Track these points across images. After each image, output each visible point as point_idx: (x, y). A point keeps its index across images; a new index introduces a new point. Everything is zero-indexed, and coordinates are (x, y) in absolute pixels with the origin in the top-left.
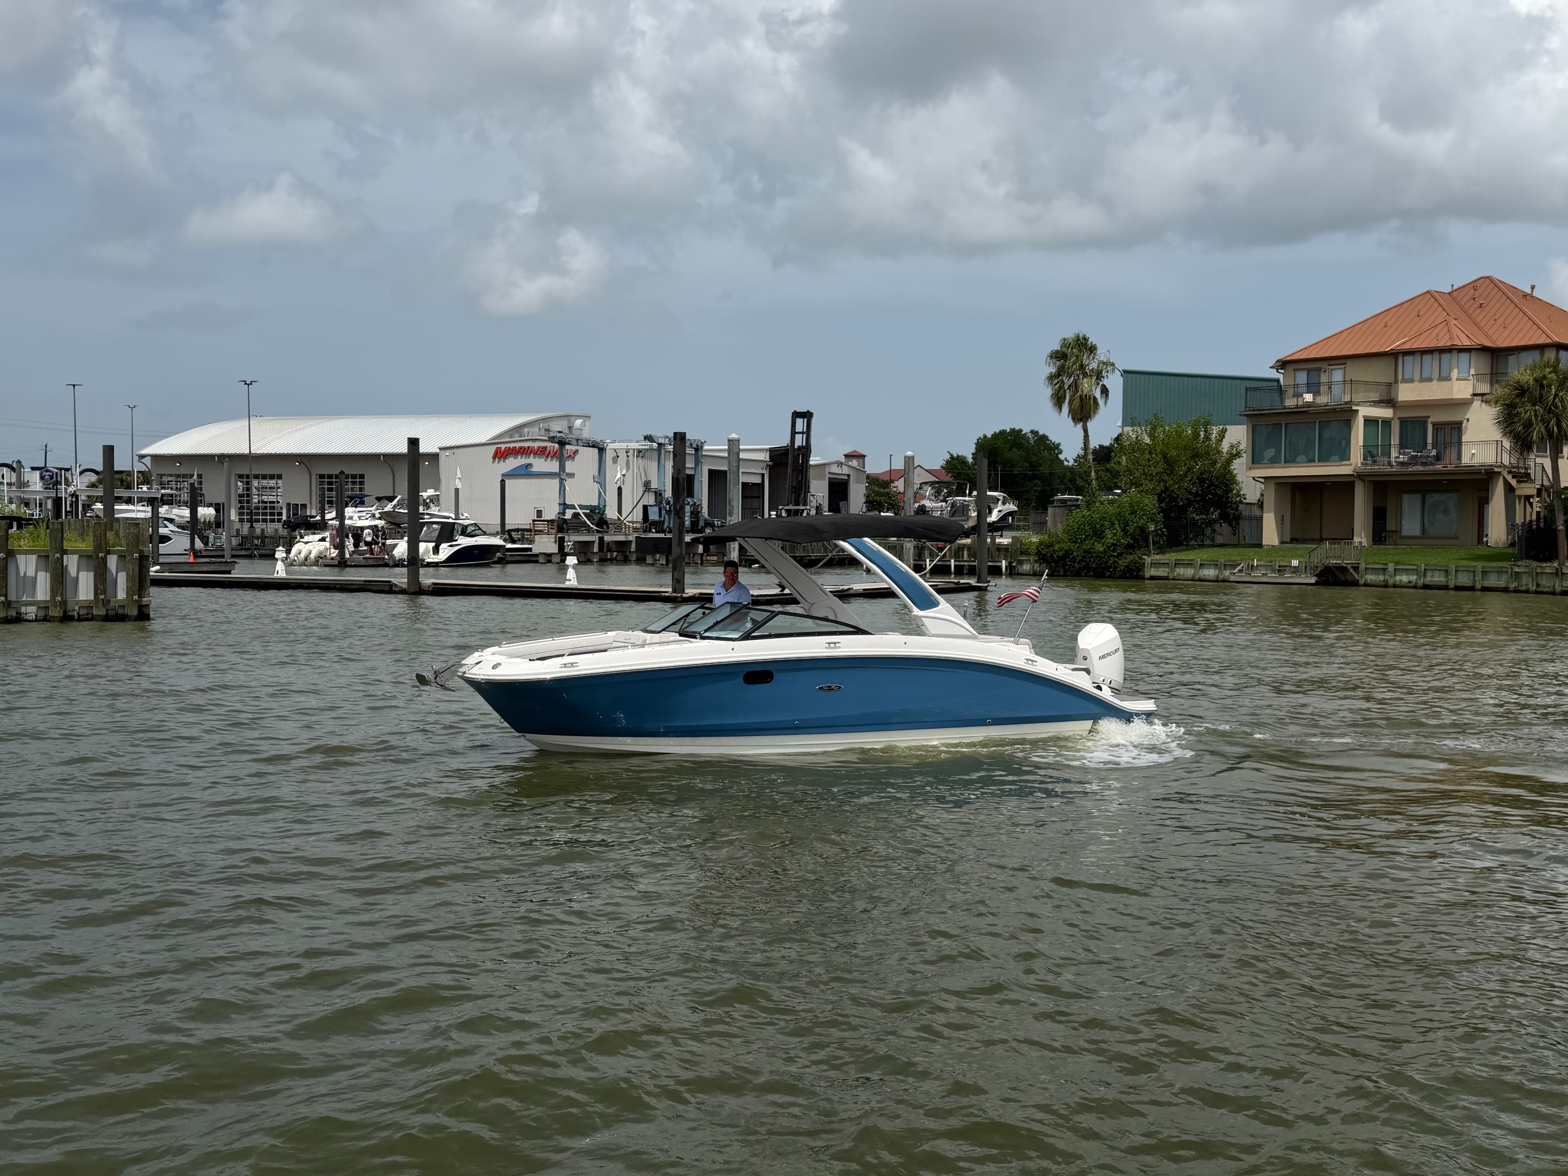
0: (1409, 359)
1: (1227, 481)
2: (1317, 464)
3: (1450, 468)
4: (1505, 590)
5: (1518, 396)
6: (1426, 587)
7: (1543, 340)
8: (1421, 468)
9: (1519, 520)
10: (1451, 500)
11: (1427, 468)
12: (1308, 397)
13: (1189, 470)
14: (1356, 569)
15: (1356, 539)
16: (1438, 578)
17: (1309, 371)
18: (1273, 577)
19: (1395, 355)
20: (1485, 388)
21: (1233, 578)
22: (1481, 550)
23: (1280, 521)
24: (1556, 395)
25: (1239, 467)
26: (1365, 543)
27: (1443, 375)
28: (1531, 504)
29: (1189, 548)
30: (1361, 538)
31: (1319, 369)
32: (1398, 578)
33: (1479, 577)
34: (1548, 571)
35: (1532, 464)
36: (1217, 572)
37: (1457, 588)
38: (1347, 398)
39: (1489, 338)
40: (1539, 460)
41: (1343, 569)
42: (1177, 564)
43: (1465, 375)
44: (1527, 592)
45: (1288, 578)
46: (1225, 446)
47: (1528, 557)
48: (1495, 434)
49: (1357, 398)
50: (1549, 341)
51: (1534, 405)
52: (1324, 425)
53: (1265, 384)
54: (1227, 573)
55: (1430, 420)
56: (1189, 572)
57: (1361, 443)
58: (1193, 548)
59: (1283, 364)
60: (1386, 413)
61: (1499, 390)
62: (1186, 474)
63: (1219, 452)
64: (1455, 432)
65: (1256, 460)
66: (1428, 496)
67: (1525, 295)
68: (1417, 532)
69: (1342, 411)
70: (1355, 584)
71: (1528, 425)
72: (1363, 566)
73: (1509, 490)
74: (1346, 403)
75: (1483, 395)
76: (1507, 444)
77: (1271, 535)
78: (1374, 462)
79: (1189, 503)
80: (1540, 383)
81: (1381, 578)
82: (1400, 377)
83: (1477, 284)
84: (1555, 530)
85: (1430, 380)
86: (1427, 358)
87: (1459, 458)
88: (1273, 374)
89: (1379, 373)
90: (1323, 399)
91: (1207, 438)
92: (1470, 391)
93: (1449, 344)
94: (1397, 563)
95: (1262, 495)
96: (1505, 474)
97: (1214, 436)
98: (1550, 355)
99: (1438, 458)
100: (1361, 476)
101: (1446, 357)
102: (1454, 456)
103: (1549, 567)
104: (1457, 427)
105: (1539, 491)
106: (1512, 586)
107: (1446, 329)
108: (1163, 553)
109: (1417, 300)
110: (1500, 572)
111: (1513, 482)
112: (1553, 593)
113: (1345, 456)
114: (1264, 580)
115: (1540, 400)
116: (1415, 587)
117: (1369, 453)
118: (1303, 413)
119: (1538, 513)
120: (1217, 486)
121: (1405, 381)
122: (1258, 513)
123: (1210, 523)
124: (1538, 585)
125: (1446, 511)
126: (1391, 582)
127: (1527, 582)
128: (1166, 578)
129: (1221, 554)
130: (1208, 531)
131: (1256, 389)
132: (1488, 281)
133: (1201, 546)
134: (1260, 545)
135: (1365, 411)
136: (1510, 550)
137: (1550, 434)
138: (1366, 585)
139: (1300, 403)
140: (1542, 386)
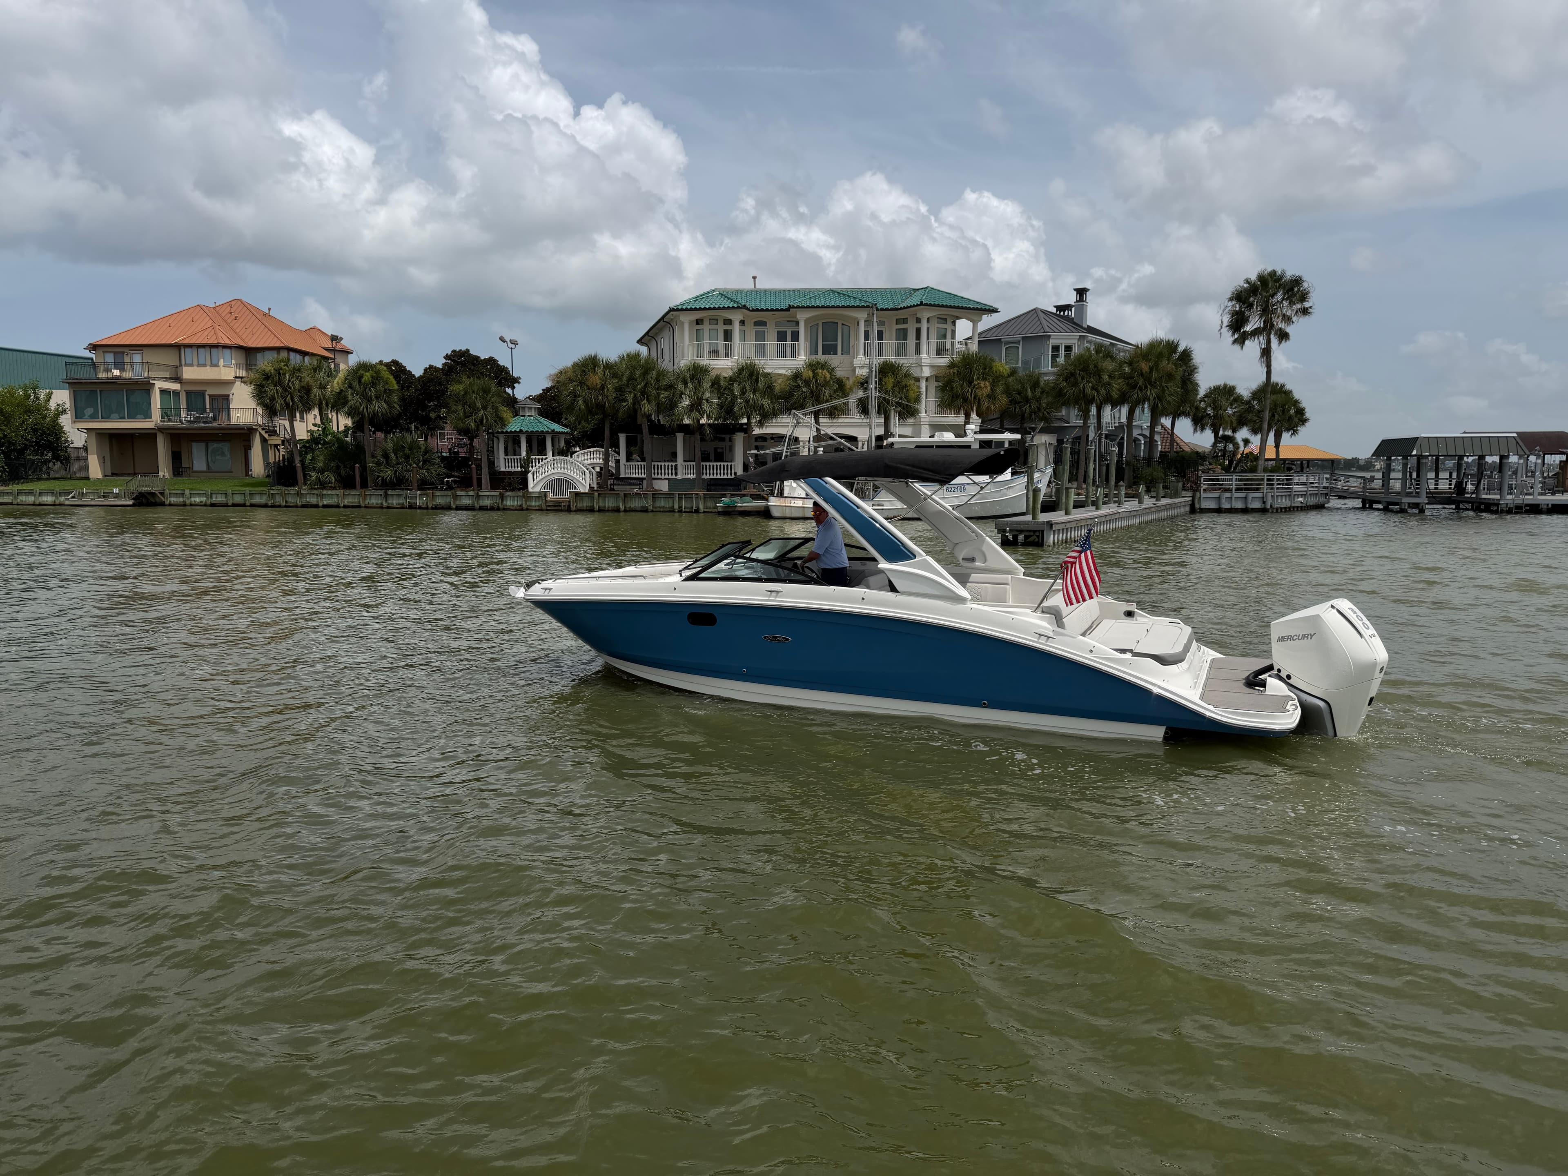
0: (188, 350)
1: (56, 431)
2: (127, 420)
3: (223, 425)
4: (265, 506)
5: (264, 380)
6: (213, 505)
7: (278, 344)
8: (202, 425)
9: (272, 460)
10: (226, 447)
11: (207, 425)
12: (116, 372)
13: (23, 422)
14: (162, 494)
15: (161, 473)
16: (221, 499)
17: (115, 353)
18: (99, 501)
19: (178, 347)
20: (243, 373)
21: (67, 503)
22: (248, 480)
23: (102, 461)
24: (289, 381)
25: (65, 421)
26: (167, 476)
27: (214, 362)
28: (279, 450)
29: (27, 480)
30: (165, 472)
31: (123, 353)
32: (193, 499)
33: (248, 498)
34: (292, 492)
35: (277, 424)
36: (54, 498)
37: (234, 505)
38: (146, 375)
39: (243, 340)
40: (281, 422)
41: (153, 494)
42: (19, 493)
43: (227, 364)
44: (280, 506)
45: (111, 501)
46: (52, 405)
47: (279, 484)
48: (252, 404)
49: (152, 375)
50: (282, 345)
51: (276, 386)
52: (130, 393)
53: (82, 361)
54: (62, 499)
55: (207, 393)
56: (31, 499)
57: (159, 407)
58: (32, 481)
59: (94, 347)
60: (176, 386)
61: (252, 375)
62: (21, 425)
63: (48, 409)
64: (225, 402)
65: (78, 416)
66: (210, 444)
67: (265, 314)
68: (204, 468)
69: (142, 383)
70: (163, 504)
71: (273, 399)
72: (167, 492)
73: (264, 441)
74: (145, 378)
75: (242, 378)
76: (260, 410)
77: (95, 470)
78: (169, 420)
79: (26, 447)
80: (278, 371)
81: (181, 499)
82: (183, 363)
83: (232, 303)
84: (294, 468)
85: (205, 365)
86: (201, 350)
87: (229, 419)
88: (87, 354)
89: (169, 358)
90: (127, 375)
91: (37, 398)
92: (233, 375)
93: (216, 342)
94: (191, 489)
95: (86, 442)
96: (260, 430)
97: (42, 397)
98: (284, 354)
99: (214, 419)
100: (161, 430)
101: (214, 351)
102: (225, 418)
103: (293, 490)
104: (226, 398)
105: (283, 441)
106: (270, 503)
107: (213, 332)
108: (7, 485)
109: (192, 310)
110: (261, 494)
111: (266, 436)
112: (296, 506)
113: (147, 415)
114: (93, 503)
115: (280, 383)
116: (205, 505)
117: (165, 414)
118: (113, 383)
119: (283, 456)
120: (49, 434)
121: (186, 365)
122: (84, 455)
123: (46, 462)
124: (286, 502)
125: (223, 454)
126: (188, 502)
127: (279, 500)
128: (11, 504)
129: (57, 486)
130: (44, 468)
131: (73, 364)
132: (239, 303)
133: (39, 479)
134: (88, 479)
135: (159, 385)
136: (267, 480)
137: (287, 405)
138: (170, 505)
139: (110, 375)
140: (280, 374)
